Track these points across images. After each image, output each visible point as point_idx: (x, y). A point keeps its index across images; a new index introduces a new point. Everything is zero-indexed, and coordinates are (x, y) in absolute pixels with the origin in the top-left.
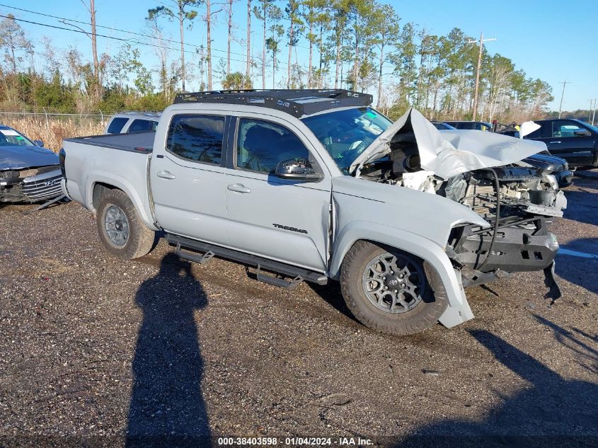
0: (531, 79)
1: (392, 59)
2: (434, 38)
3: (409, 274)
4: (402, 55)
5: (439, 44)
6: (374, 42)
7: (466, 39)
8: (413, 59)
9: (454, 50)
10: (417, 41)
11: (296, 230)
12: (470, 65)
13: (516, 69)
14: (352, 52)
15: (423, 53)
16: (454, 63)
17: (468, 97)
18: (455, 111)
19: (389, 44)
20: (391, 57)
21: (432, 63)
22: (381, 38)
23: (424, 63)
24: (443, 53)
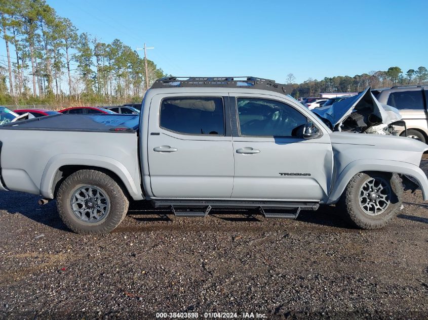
0: (167, 74)
1: (77, 59)
2: (103, 45)
3: (382, 188)
4: (82, 55)
5: (107, 49)
6: (60, 45)
7: (124, 47)
8: (91, 59)
9: (118, 54)
10: (92, 46)
11: (301, 174)
12: (129, 64)
13: (158, 68)
14: (42, 52)
15: (97, 56)
16: (119, 63)
17: (132, 86)
18: (126, 96)
19: (72, 47)
20: (76, 57)
21: (105, 63)
22: (64, 43)
23: (100, 62)
24: (110, 55)
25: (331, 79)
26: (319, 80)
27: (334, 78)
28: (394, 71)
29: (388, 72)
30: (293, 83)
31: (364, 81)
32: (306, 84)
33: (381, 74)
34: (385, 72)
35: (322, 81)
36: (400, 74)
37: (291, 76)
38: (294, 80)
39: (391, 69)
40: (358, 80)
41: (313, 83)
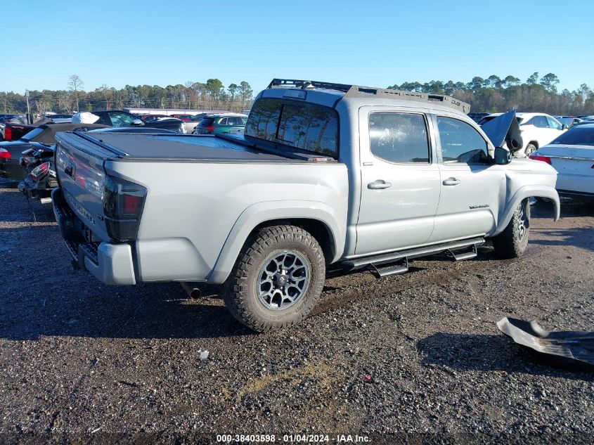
25: (134, 89)
26: (118, 89)
27: (139, 87)
28: (213, 84)
29: (208, 84)
30: (79, 89)
31: (179, 95)
32: (98, 93)
33: (199, 86)
34: (203, 84)
35: (122, 90)
36: (221, 89)
37: (75, 78)
38: (81, 86)
39: (210, 81)
40: (172, 92)
41: (110, 93)
